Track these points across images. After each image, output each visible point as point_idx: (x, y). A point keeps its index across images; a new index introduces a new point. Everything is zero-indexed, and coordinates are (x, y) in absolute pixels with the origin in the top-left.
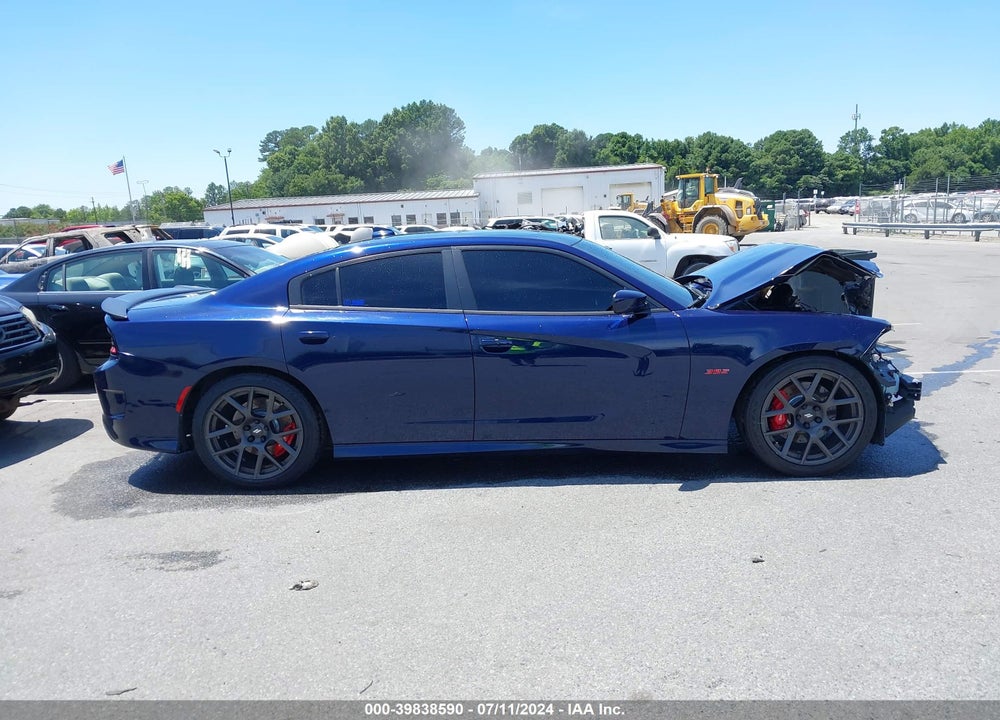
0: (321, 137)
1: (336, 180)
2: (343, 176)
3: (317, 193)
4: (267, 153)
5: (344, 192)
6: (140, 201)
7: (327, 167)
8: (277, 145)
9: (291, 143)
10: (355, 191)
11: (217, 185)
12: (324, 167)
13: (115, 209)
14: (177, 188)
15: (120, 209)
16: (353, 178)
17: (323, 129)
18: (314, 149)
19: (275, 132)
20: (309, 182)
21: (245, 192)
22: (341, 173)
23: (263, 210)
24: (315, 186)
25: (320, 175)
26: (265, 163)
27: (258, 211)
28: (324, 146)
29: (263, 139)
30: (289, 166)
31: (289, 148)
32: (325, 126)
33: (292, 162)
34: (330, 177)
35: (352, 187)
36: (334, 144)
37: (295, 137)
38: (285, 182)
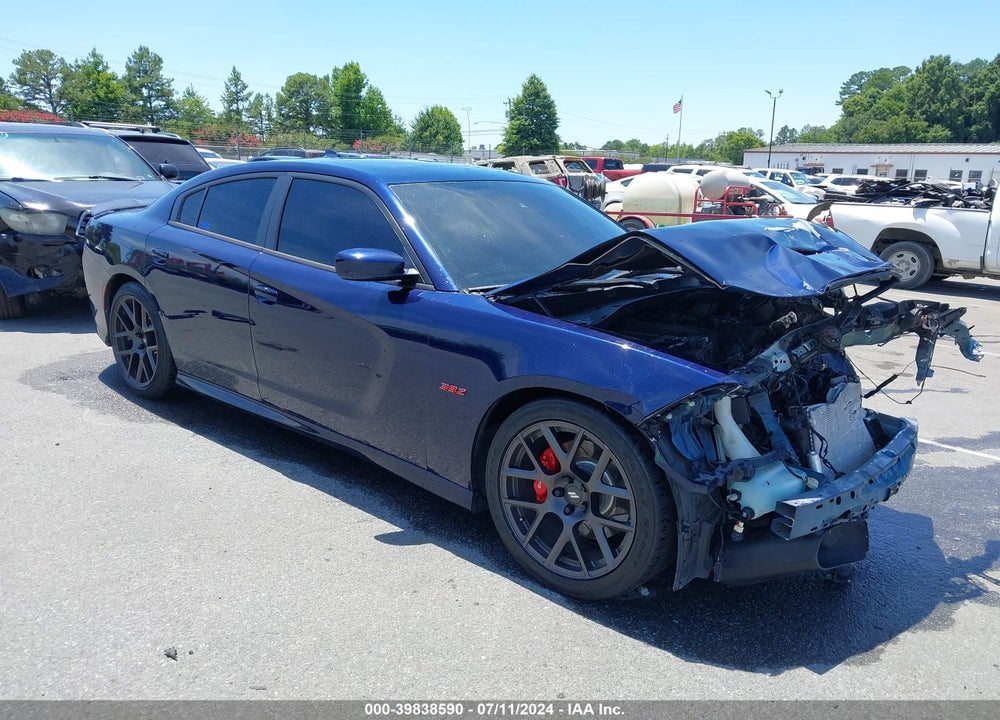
0: (912, 78)
1: (916, 128)
2: (927, 124)
3: (890, 141)
4: (847, 96)
5: (923, 141)
6: (714, 140)
7: (911, 113)
8: (860, 87)
9: (876, 86)
10: (936, 140)
11: (790, 128)
12: (906, 113)
13: (690, 147)
14: (750, 130)
15: (695, 147)
16: (938, 127)
17: (917, 70)
18: (900, 92)
19: (861, 73)
20: (883, 129)
21: (815, 136)
22: (925, 120)
23: (804, 155)
24: (889, 134)
25: (899, 122)
26: (841, 106)
27: (798, 156)
28: (913, 89)
29: (846, 80)
30: (866, 110)
31: (872, 90)
32: (921, 66)
33: (871, 106)
34: (910, 124)
35: (934, 137)
36: (926, 86)
37: (882, 78)
38: (857, 129)
